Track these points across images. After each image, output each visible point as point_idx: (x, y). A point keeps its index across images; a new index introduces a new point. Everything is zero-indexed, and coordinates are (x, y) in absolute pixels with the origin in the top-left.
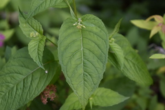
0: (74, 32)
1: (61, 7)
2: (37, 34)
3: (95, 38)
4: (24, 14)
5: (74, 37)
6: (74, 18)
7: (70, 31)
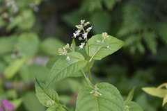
0: (91, 100)
1: (76, 76)
2: (53, 102)
3: (111, 106)
4: (40, 83)
5: (91, 105)
6: (91, 87)
7: (87, 99)
